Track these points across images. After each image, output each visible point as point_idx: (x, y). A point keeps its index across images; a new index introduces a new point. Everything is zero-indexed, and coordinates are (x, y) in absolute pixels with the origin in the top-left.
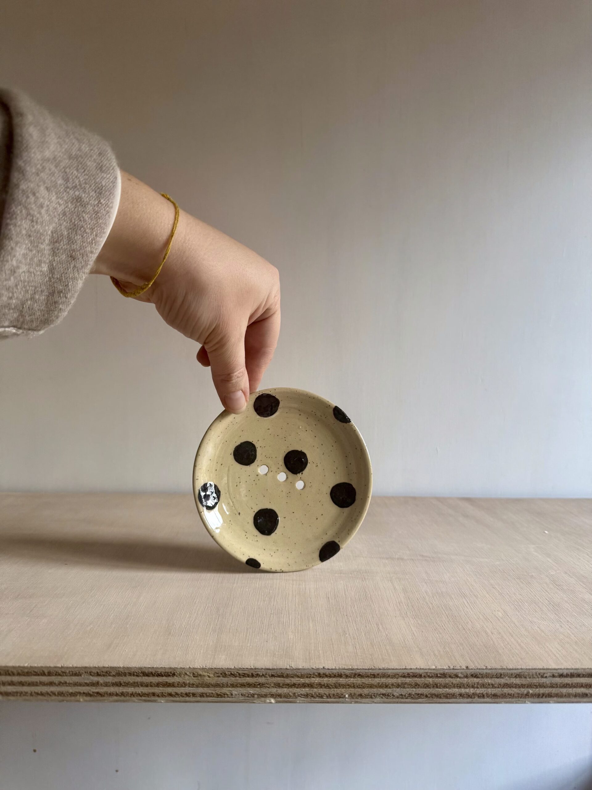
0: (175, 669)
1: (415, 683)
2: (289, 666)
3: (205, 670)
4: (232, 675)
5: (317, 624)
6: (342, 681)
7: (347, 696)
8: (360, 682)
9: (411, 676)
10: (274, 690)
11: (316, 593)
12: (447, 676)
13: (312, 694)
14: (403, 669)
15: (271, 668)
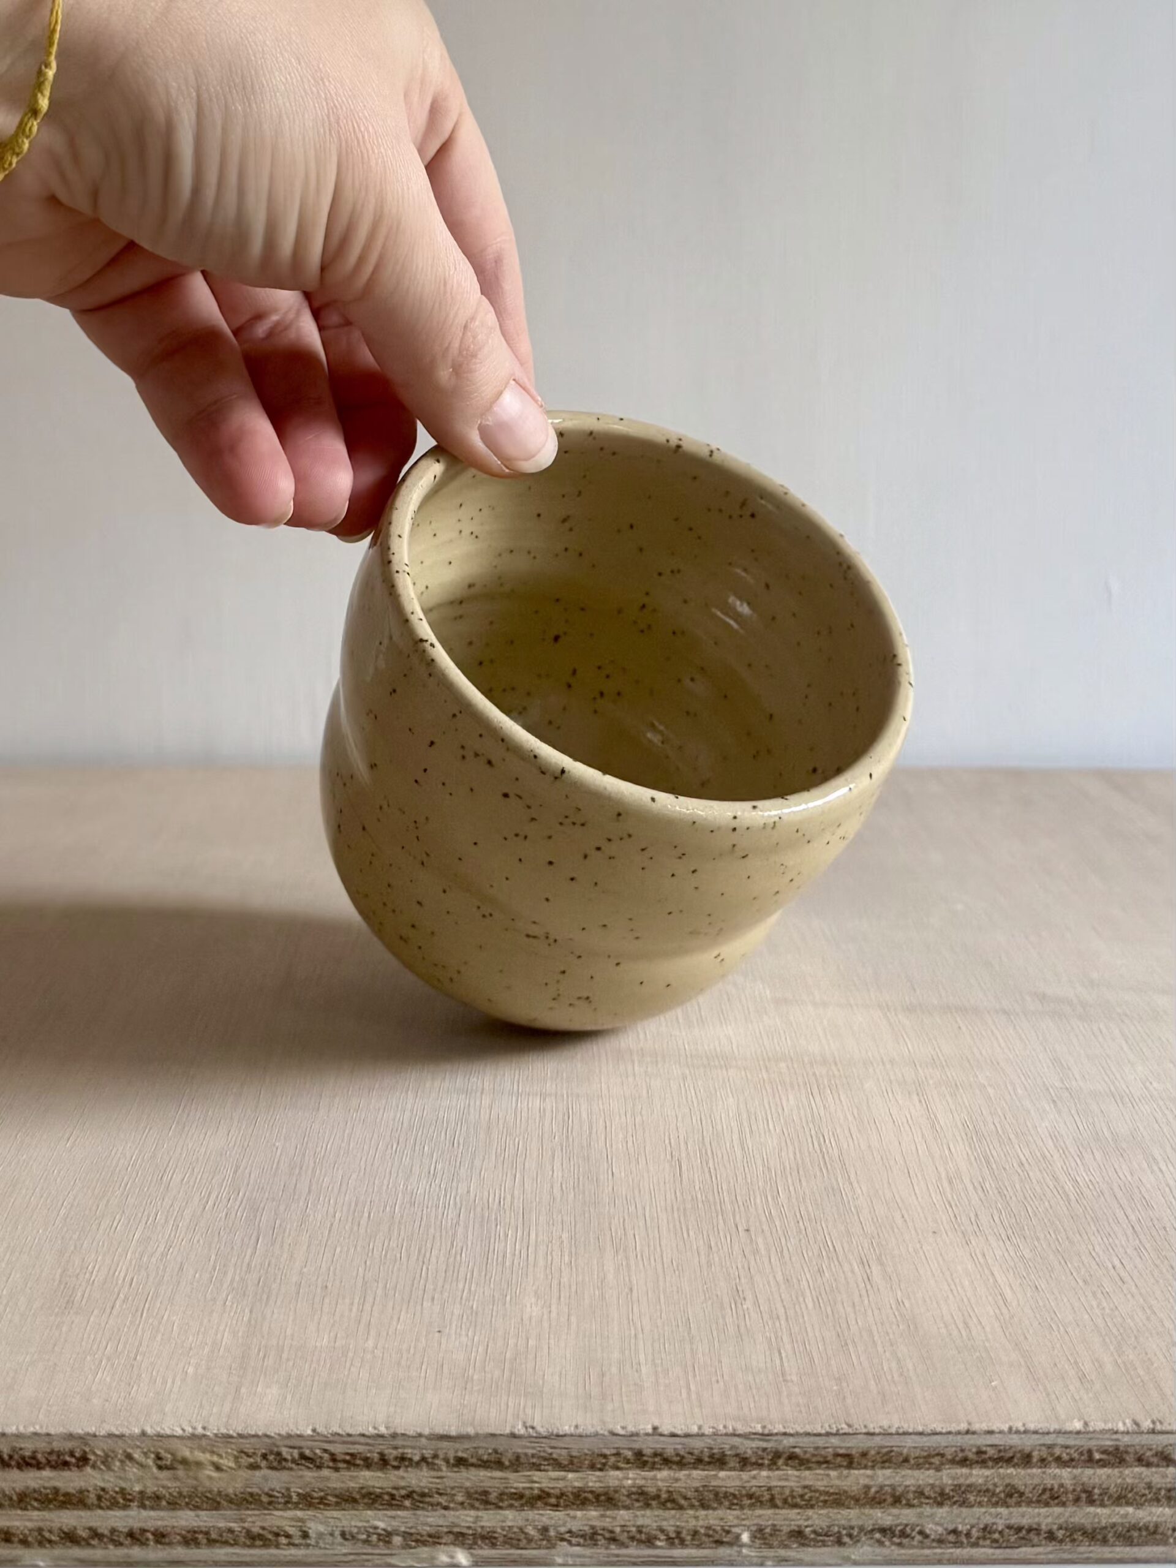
0: (83, 1438)
1: (1007, 1486)
2: (524, 1423)
3: (204, 1442)
4: (307, 1460)
5: (632, 1262)
6: (727, 1479)
7: (745, 1537)
8: (793, 1484)
9: (990, 1458)
10: (466, 1518)
11: (630, 1144)
12: (1129, 1458)
13: (612, 1532)
14: (959, 1433)
15: (453, 1432)
